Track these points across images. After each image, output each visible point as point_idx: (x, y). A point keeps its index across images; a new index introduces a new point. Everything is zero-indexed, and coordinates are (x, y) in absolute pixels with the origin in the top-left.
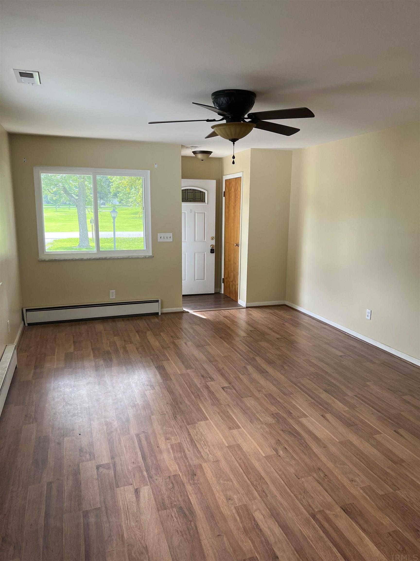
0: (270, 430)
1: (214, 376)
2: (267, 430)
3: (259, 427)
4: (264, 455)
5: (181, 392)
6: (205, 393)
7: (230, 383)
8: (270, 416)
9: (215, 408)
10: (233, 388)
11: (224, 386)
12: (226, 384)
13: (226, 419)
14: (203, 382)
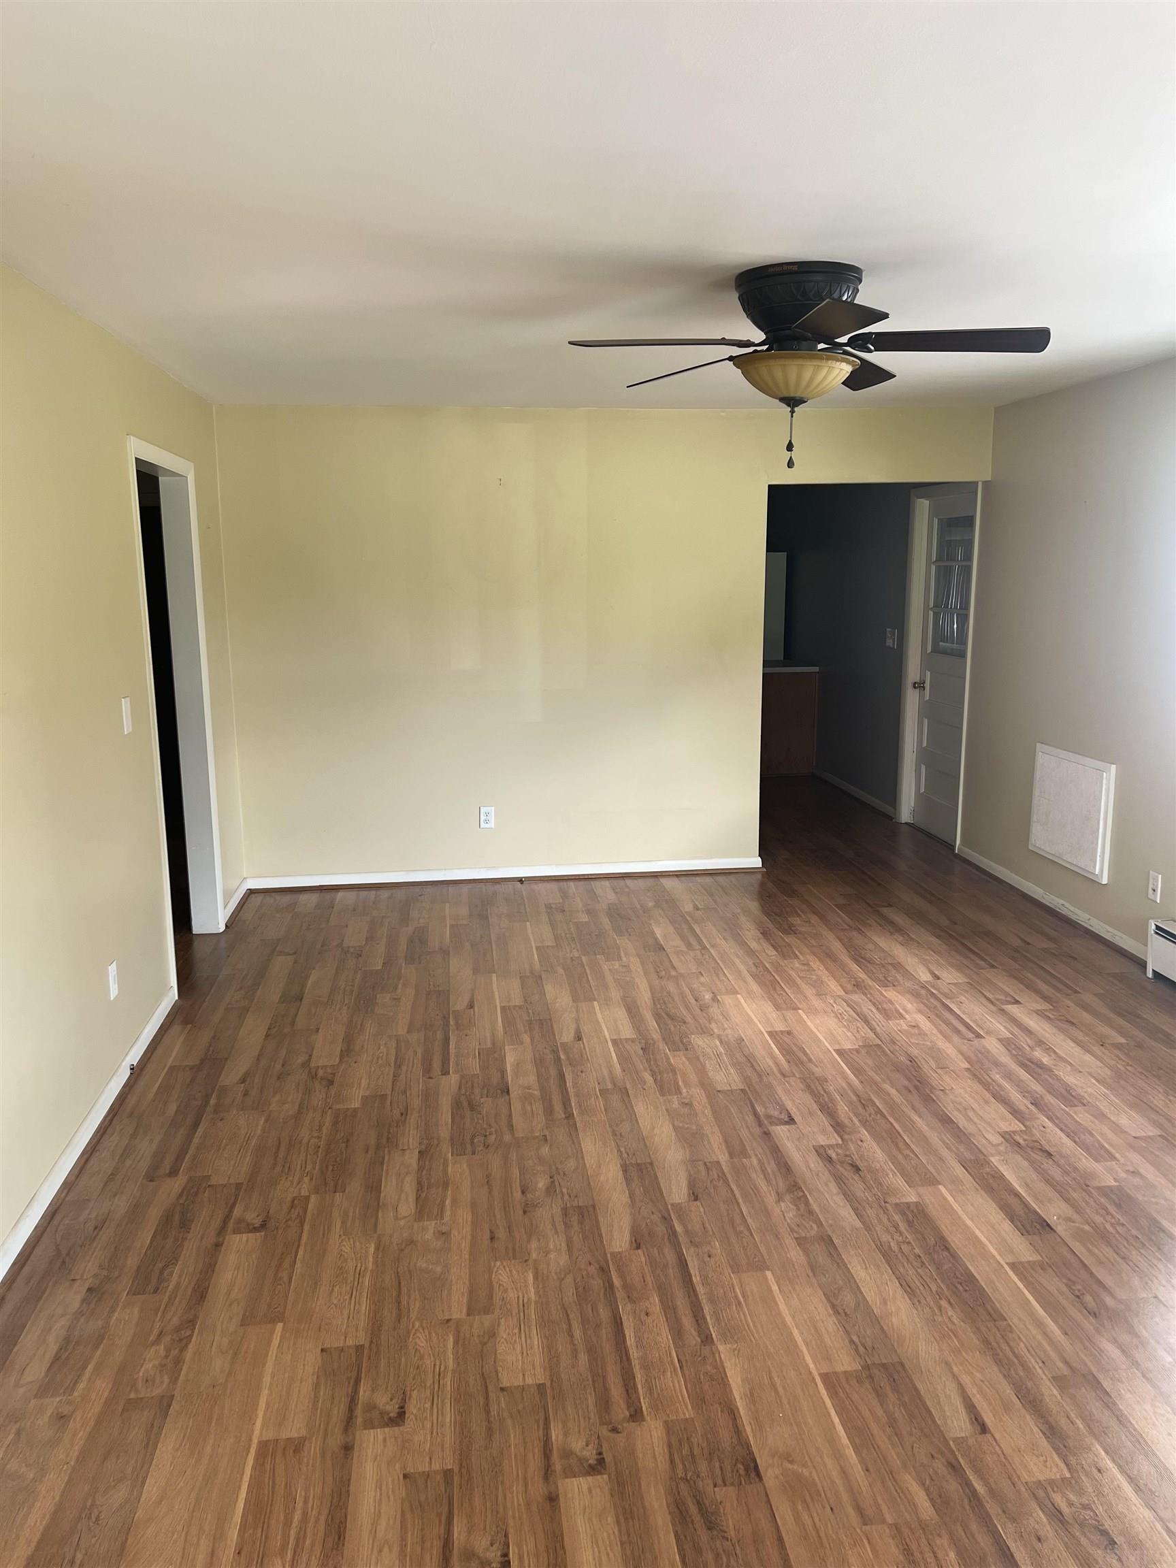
0: (707, 1025)
1: (815, 1163)
2: (713, 1026)
3: (729, 1031)
4: (739, 996)
5: (915, 1118)
6: (843, 1109)
7: (767, 1134)
8: (693, 1048)
9: (817, 1071)
10: (762, 1118)
11: (785, 1128)
12: (780, 1131)
13: (795, 1048)
14: (852, 1147)
